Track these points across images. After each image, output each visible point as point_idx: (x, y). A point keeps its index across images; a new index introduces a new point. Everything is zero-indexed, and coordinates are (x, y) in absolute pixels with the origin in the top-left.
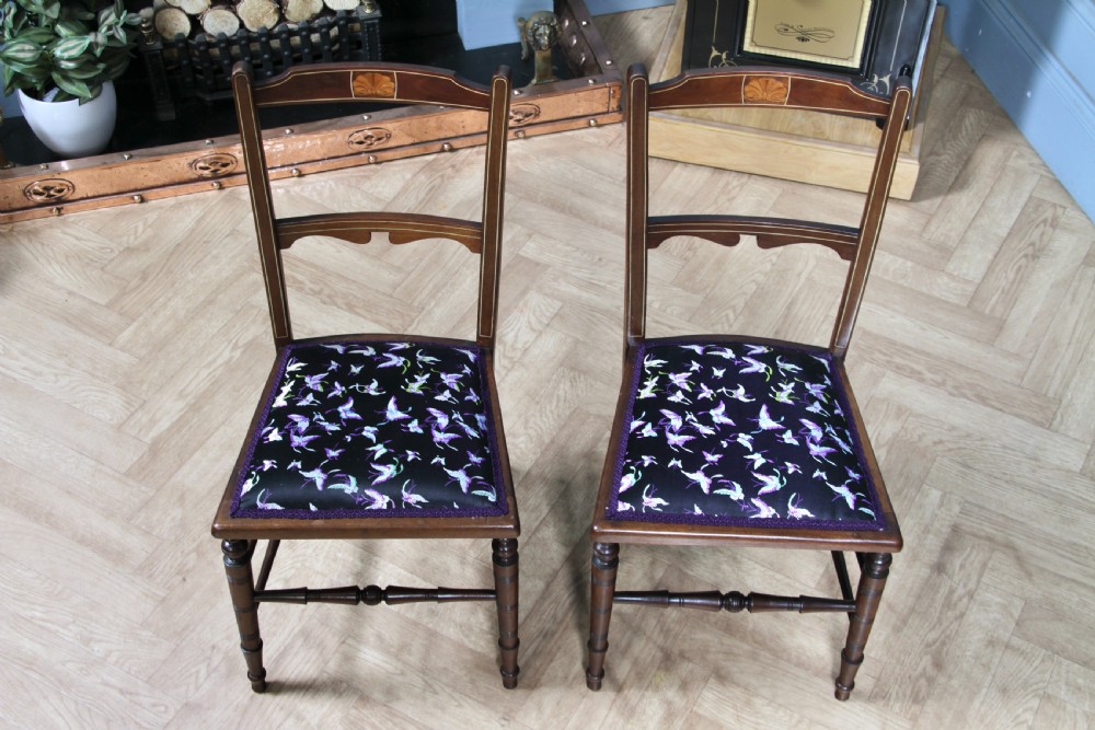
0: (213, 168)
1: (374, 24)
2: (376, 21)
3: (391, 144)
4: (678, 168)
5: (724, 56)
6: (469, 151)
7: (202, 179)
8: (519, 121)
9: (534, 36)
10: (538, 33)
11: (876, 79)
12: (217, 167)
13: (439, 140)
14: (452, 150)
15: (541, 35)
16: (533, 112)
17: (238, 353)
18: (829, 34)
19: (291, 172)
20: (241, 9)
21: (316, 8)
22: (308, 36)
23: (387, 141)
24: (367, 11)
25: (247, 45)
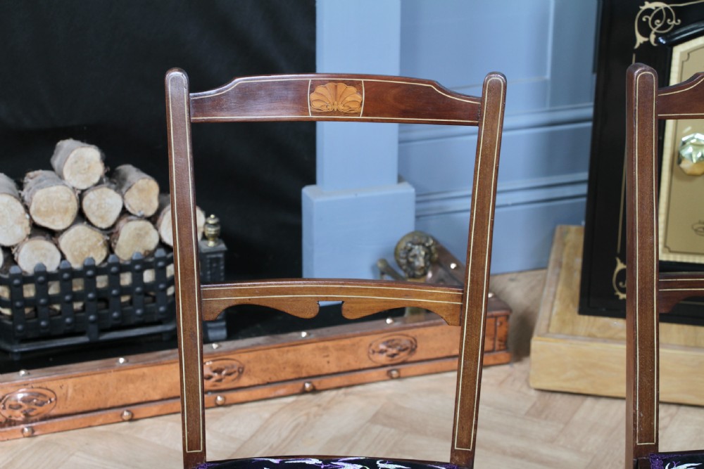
0: (26, 408)
1: (217, 260)
2: (221, 256)
3: (245, 381)
4: (589, 401)
6: (334, 393)
7: (10, 423)
8: (393, 355)
9: (407, 258)
10: (412, 254)
12: (32, 406)
13: (300, 379)
14: (314, 391)
15: (415, 256)
16: (408, 345)
19: (122, 415)
20: (64, 241)
21: (152, 242)
22: (141, 272)
23: (239, 377)
24: (211, 243)
25: (69, 280)
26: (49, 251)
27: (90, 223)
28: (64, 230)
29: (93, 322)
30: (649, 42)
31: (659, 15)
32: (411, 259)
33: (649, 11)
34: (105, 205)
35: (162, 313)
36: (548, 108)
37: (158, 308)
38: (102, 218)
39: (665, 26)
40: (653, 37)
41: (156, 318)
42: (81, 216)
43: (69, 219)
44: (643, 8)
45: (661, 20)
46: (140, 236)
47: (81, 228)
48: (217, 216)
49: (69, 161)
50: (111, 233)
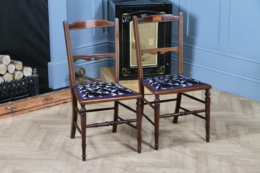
0: (12, 109)
1: (37, 78)
2: (38, 77)
3: (53, 101)
5: (126, 69)
7: (8, 113)
11: (161, 67)
12: (13, 109)
13: (63, 100)
14: (66, 102)
15: (81, 72)
17: (46, 134)
18: (149, 58)
19: (30, 110)
20: (4, 77)
21: (22, 76)
22: (22, 82)
23: (51, 100)
24: (35, 75)
25: (8, 85)
26: (2, 79)
27: (9, 73)
28: (4, 74)
29: (12, 95)
30: (125, 21)
31: (126, 16)
32: (80, 73)
33: (124, 15)
34: (12, 68)
35: (26, 92)
36: (95, 41)
37: (25, 91)
38: (11, 71)
39: (128, 18)
40: (126, 20)
41: (25, 93)
42: (7, 72)
43: (5, 72)
44: (123, 15)
45: (127, 17)
46: (19, 75)
47: (8, 74)
48: (36, 69)
49: (4, 59)
50: (13, 74)
